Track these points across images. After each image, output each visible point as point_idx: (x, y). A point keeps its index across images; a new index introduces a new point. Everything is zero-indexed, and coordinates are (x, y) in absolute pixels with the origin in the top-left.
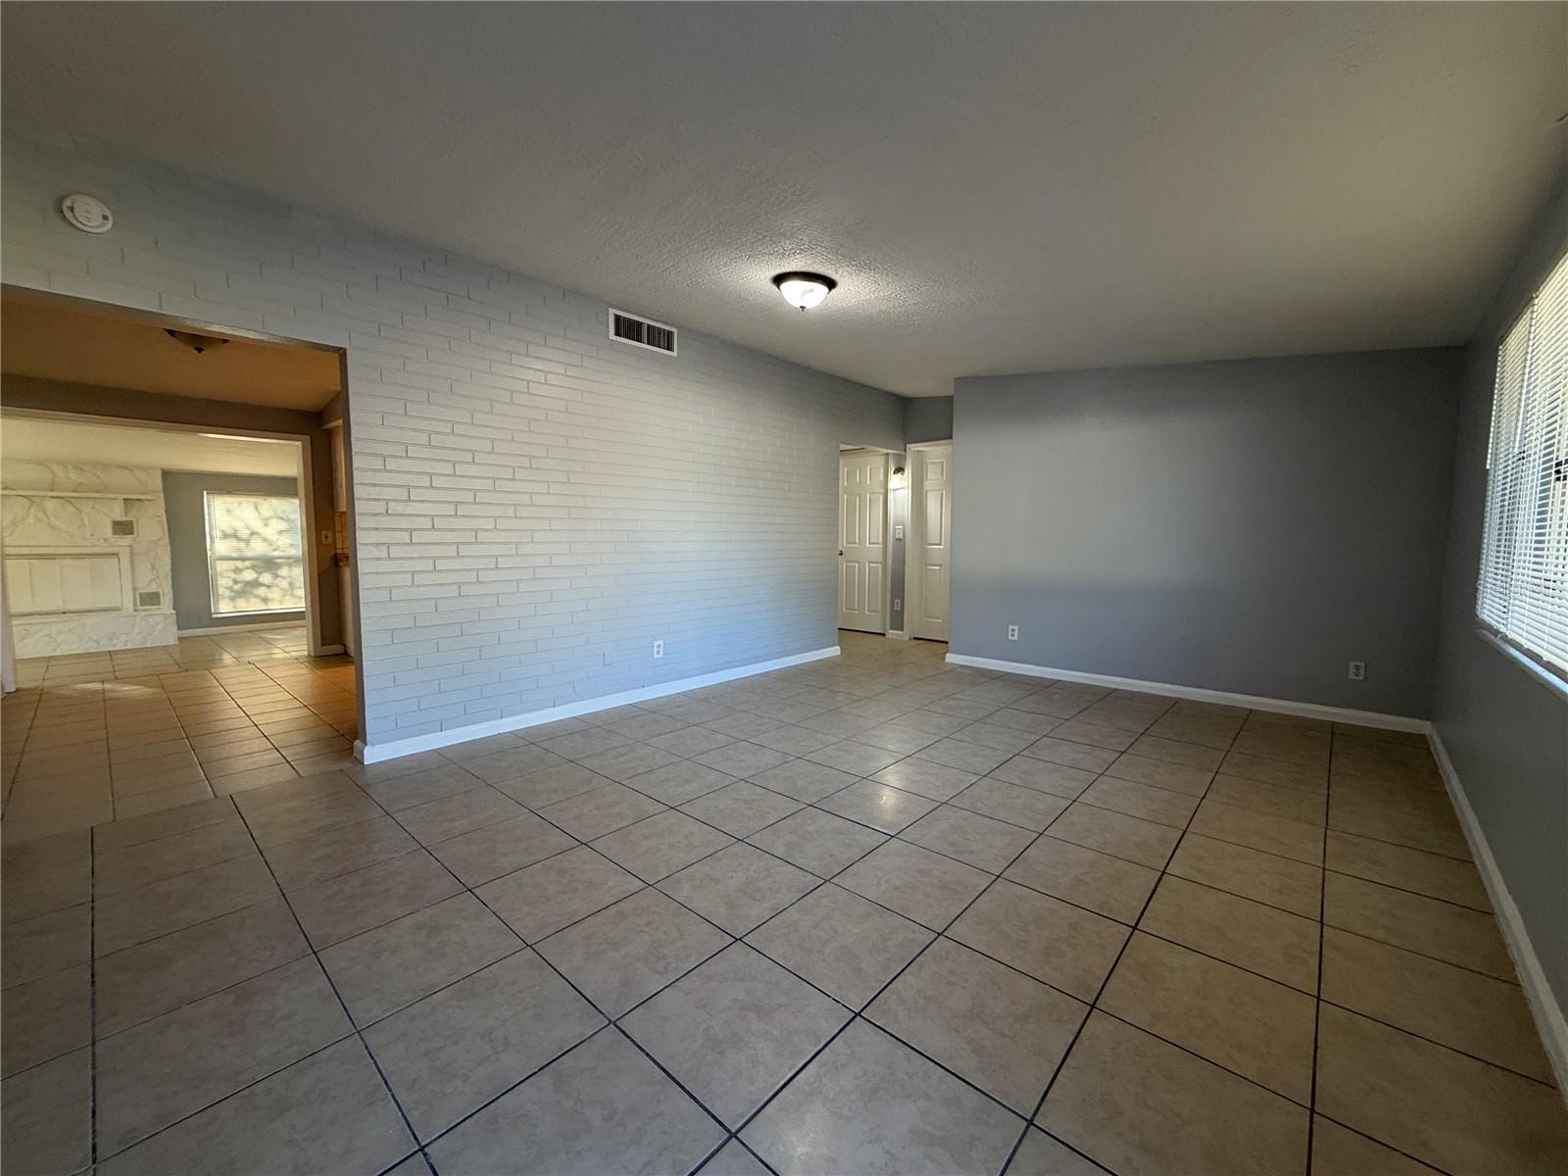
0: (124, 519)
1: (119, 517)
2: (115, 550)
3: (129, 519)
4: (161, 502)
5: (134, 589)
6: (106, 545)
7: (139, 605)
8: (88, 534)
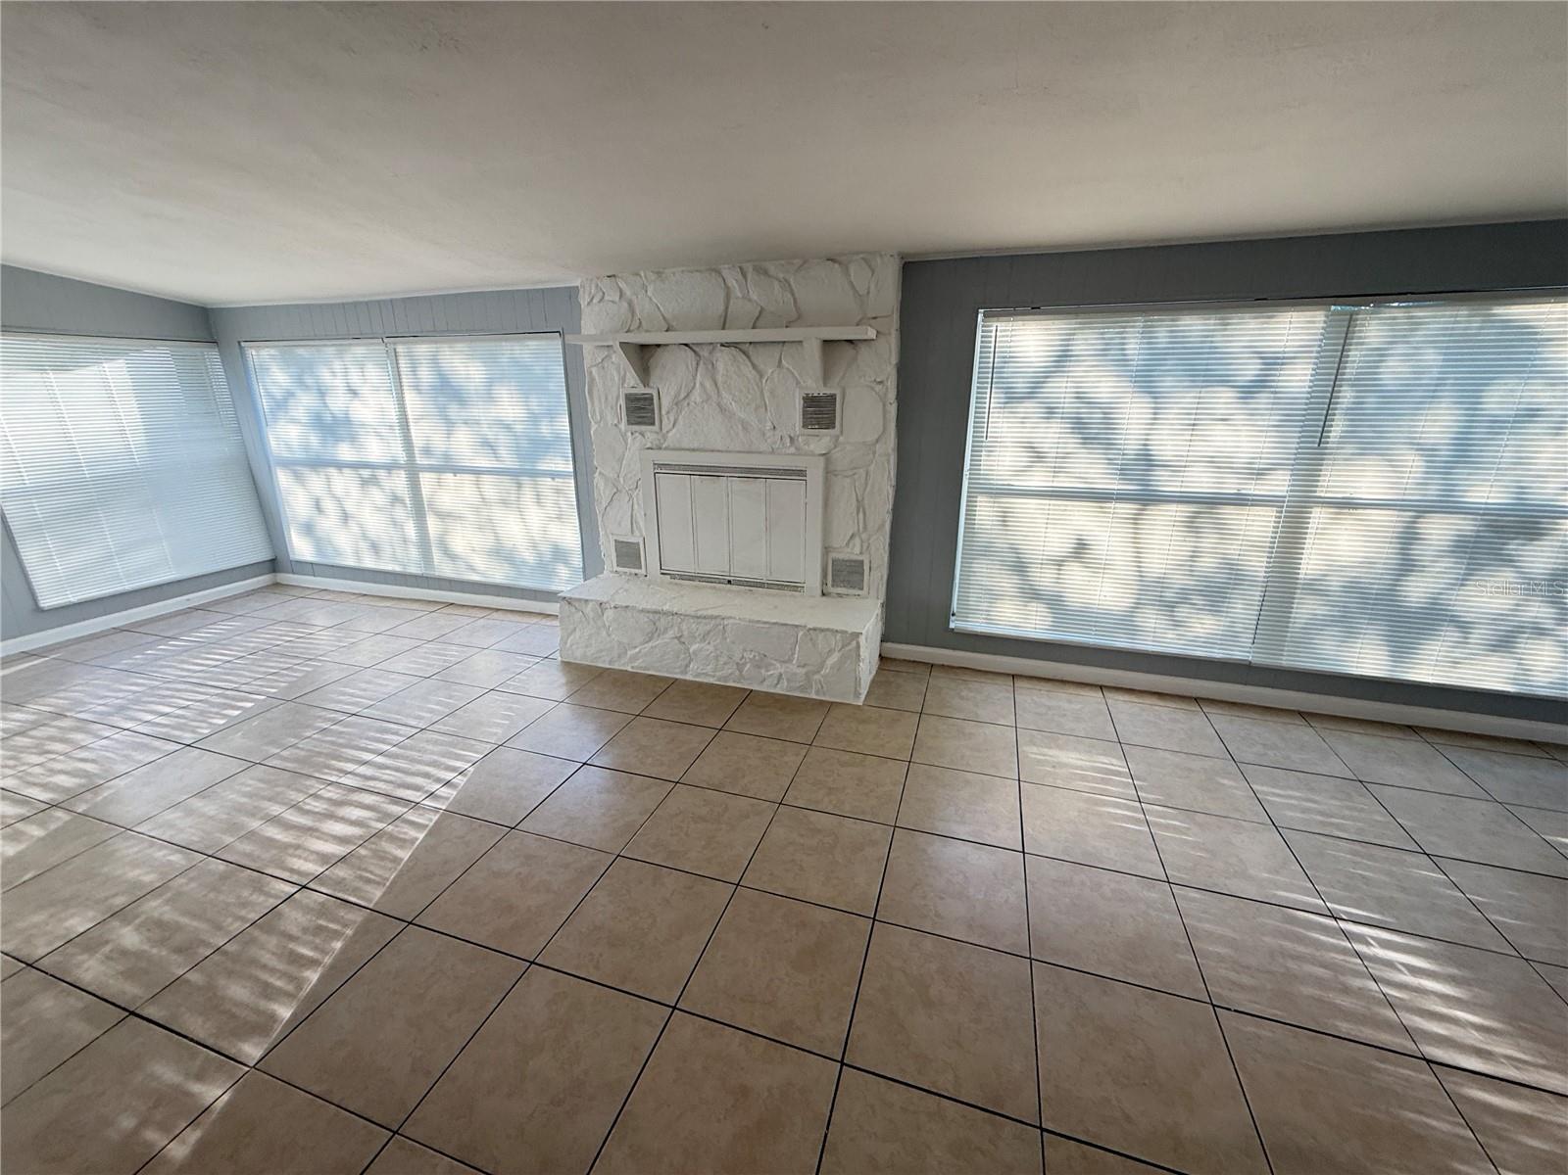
0: (822, 391)
1: (817, 389)
2: (797, 463)
3: (829, 392)
4: (892, 343)
5: (827, 550)
6: (792, 450)
7: (830, 584)
8: (769, 425)
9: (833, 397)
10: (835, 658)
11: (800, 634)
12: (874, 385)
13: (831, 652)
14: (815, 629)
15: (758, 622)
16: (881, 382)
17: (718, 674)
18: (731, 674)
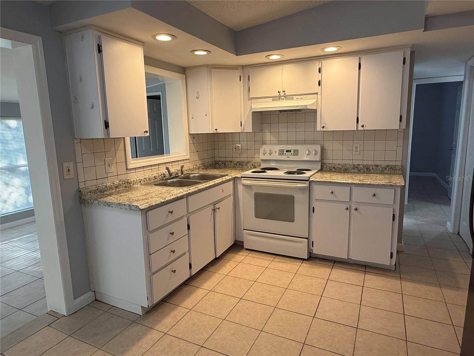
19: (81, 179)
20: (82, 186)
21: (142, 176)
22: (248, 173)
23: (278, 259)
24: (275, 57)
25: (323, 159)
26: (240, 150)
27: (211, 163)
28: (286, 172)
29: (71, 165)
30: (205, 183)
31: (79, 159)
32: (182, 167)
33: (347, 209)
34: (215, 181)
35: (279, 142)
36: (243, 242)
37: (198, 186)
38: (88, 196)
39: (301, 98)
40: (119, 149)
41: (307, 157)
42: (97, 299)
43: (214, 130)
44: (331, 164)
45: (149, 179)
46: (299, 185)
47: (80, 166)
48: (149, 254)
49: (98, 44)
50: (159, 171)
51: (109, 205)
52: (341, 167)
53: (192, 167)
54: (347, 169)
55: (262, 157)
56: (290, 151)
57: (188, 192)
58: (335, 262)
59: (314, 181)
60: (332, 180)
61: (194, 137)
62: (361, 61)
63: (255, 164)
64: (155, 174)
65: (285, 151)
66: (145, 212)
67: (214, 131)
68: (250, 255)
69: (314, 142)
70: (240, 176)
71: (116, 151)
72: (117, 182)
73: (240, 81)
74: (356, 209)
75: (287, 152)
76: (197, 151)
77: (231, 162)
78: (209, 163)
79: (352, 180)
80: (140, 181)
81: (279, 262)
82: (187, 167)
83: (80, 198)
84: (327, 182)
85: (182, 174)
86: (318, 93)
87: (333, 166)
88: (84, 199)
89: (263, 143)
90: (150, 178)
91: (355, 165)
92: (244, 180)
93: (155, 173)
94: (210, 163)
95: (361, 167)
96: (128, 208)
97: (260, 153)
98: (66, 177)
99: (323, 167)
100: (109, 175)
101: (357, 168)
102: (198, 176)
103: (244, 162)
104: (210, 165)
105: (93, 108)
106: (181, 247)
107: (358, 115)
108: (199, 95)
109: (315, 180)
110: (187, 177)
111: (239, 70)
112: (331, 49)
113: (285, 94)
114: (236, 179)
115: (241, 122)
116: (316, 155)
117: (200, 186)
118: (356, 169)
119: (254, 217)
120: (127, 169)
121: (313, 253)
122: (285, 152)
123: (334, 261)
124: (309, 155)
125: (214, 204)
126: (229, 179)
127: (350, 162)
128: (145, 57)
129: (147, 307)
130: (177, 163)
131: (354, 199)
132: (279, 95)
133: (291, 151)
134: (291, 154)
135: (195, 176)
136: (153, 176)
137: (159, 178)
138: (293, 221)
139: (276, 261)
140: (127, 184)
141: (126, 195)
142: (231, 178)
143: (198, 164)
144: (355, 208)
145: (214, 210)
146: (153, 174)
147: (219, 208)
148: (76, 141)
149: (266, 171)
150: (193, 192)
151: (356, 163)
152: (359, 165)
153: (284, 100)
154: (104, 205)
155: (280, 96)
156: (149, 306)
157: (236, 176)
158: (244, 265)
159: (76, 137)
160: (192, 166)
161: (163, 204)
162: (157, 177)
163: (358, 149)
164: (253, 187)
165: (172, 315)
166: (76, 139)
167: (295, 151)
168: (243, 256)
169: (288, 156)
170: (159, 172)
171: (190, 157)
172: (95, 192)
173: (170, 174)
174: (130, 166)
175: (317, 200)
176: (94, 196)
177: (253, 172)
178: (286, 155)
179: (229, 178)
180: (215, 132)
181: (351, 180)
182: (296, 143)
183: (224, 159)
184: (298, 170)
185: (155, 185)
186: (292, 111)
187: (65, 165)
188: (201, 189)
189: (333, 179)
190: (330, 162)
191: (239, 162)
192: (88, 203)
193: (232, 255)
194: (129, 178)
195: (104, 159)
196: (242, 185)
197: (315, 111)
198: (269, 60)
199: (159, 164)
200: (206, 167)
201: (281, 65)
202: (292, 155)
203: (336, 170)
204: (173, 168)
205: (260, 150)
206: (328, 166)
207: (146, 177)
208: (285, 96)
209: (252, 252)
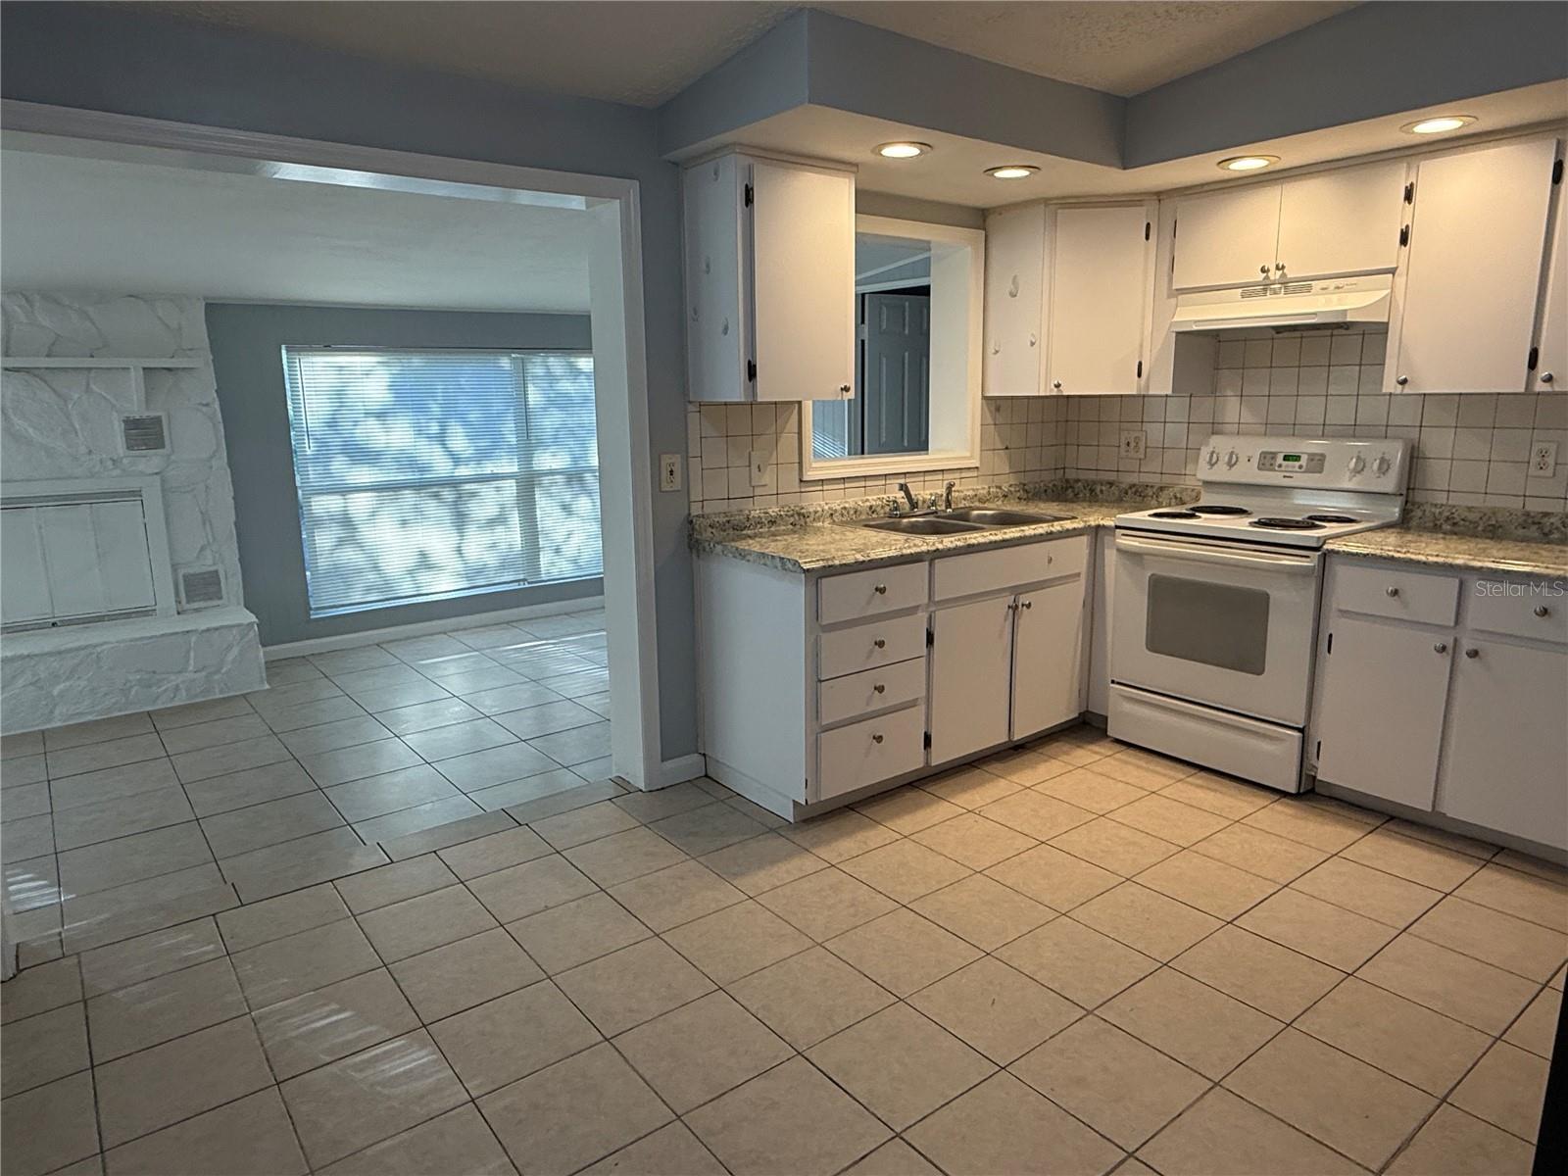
0: (145, 414)
1: (138, 411)
2: (133, 484)
3: (153, 414)
5: (175, 567)
6: (117, 472)
7: (184, 601)
8: (83, 449)
9: (158, 420)
10: (235, 651)
11: (193, 639)
12: (200, 407)
13: (230, 647)
14: (208, 630)
15: (142, 638)
16: (207, 405)
17: (96, 709)
18: (115, 704)
19: (696, 495)
20: (696, 510)
21: (838, 502)
22: (1142, 517)
23: (1200, 779)
24: (1248, 164)
25: (1413, 489)
26: (1142, 450)
27: (1050, 485)
28: (1256, 520)
29: (677, 459)
30: (993, 532)
31: (694, 450)
32: (950, 487)
33: (1444, 648)
34: (1025, 528)
35: (1270, 428)
36: (1106, 718)
37: (968, 536)
38: (707, 535)
39: (1338, 288)
40: (786, 431)
41: (1350, 480)
42: (710, 774)
43: (1053, 386)
44: (1442, 505)
45: (856, 512)
46: (1287, 561)
47: (694, 463)
48: (817, 680)
49: (747, 186)
50: (885, 493)
51: (743, 555)
52: (1477, 519)
53: (985, 492)
54: (1501, 527)
55: (1204, 472)
56: (1297, 458)
57: (934, 548)
58: (1392, 818)
59: (1338, 552)
60: (1398, 552)
61: (996, 405)
62: (1564, 154)
63: (1184, 493)
64: (873, 499)
65: (1281, 456)
66: (817, 577)
67: (1051, 390)
68: (1118, 756)
69: (1384, 432)
70: (1112, 524)
71: (778, 435)
72: (773, 511)
73: (1147, 238)
74: (1474, 654)
75: (1288, 460)
76: (1007, 448)
77: (1111, 484)
78: (1042, 484)
79: (1471, 557)
80: (832, 515)
81: (1201, 787)
82: (968, 490)
83: (690, 536)
84: (1381, 556)
85: (948, 504)
86: (1396, 268)
87: (1448, 514)
88: (697, 540)
89: (1216, 428)
90: (859, 508)
91: (1532, 514)
92: (1123, 535)
93: (875, 497)
94: (1045, 485)
95: (1552, 524)
96: (779, 565)
97: (1200, 461)
98: (666, 487)
99: (1409, 516)
100: (758, 491)
101: (1539, 523)
102: (992, 515)
103: (1152, 487)
104: (1046, 491)
105: (726, 333)
106: (905, 684)
107: (1538, 342)
108: (1017, 288)
109: (1341, 549)
110: (961, 514)
111: (1145, 208)
112: (1438, 125)
113: (1284, 275)
114: (1101, 533)
115: (1140, 364)
116: (1384, 474)
117: (975, 538)
118: (1534, 527)
119: (1145, 647)
120: (801, 481)
121: (1319, 777)
122: (1280, 460)
123: (1387, 815)
124: (1358, 471)
125: (1017, 590)
126: (1075, 529)
127: (1516, 504)
128: (860, 194)
129: (804, 803)
130: (940, 477)
131: (1471, 620)
132: (1264, 279)
133: (1299, 457)
134: (1300, 467)
135: (985, 515)
136: (868, 504)
137: (882, 511)
138: (1260, 671)
139: (1192, 784)
140: (797, 518)
141: (786, 540)
142: (1081, 525)
143: (1007, 485)
144: (1472, 647)
145: (1014, 608)
146: (867, 500)
147: (1029, 606)
148: (691, 408)
149: (1197, 514)
150: (949, 549)
151: (1535, 507)
152: (1546, 515)
153: (1282, 295)
154: (735, 557)
155: (1268, 282)
156: (809, 803)
157: (1102, 523)
158: (1090, 775)
159: (691, 399)
160: (984, 488)
161: (861, 567)
162: (878, 509)
163: (1551, 460)
164: (1146, 557)
165: (860, 836)
166: (690, 402)
167: (1312, 457)
168: (1094, 755)
169: (1288, 474)
170: (885, 496)
171: (981, 463)
172: (723, 527)
173: (914, 505)
174: (810, 475)
175: (1344, 613)
176: (719, 535)
177: (1156, 515)
178: (1283, 469)
179: (1075, 525)
180: (1054, 394)
181: (1467, 557)
182: (1325, 431)
183: (1092, 476)
184: (1310, 518)
185: (866, 526)
186: (1318, 329)
187: (666, 460)
188: (973, 545)
189: (1404, 550)
190: (1441, 498)
191: (1134, 485)
192: (704, 550)
193: (1066, 747)
194: (804, 504)
195: (750, 453)
196: (1115, 551)
197: (1380, 330)
198: (1227, 172)
199: (886, 475)
200: (1030, 494)
201: (1277, 185)
202: (1303, 470)
203: (1456, 529)
204: (928, 489)
205: (1199, 454)
206: (1427, 513)
207: (847, 505)
208: (1285, 283)
209: (1131, 751)
